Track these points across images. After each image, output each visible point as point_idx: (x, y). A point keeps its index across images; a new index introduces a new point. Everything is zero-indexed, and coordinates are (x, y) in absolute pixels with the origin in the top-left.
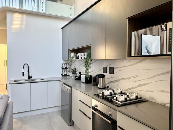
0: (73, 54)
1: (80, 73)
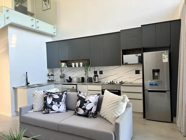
1: (69, 77)
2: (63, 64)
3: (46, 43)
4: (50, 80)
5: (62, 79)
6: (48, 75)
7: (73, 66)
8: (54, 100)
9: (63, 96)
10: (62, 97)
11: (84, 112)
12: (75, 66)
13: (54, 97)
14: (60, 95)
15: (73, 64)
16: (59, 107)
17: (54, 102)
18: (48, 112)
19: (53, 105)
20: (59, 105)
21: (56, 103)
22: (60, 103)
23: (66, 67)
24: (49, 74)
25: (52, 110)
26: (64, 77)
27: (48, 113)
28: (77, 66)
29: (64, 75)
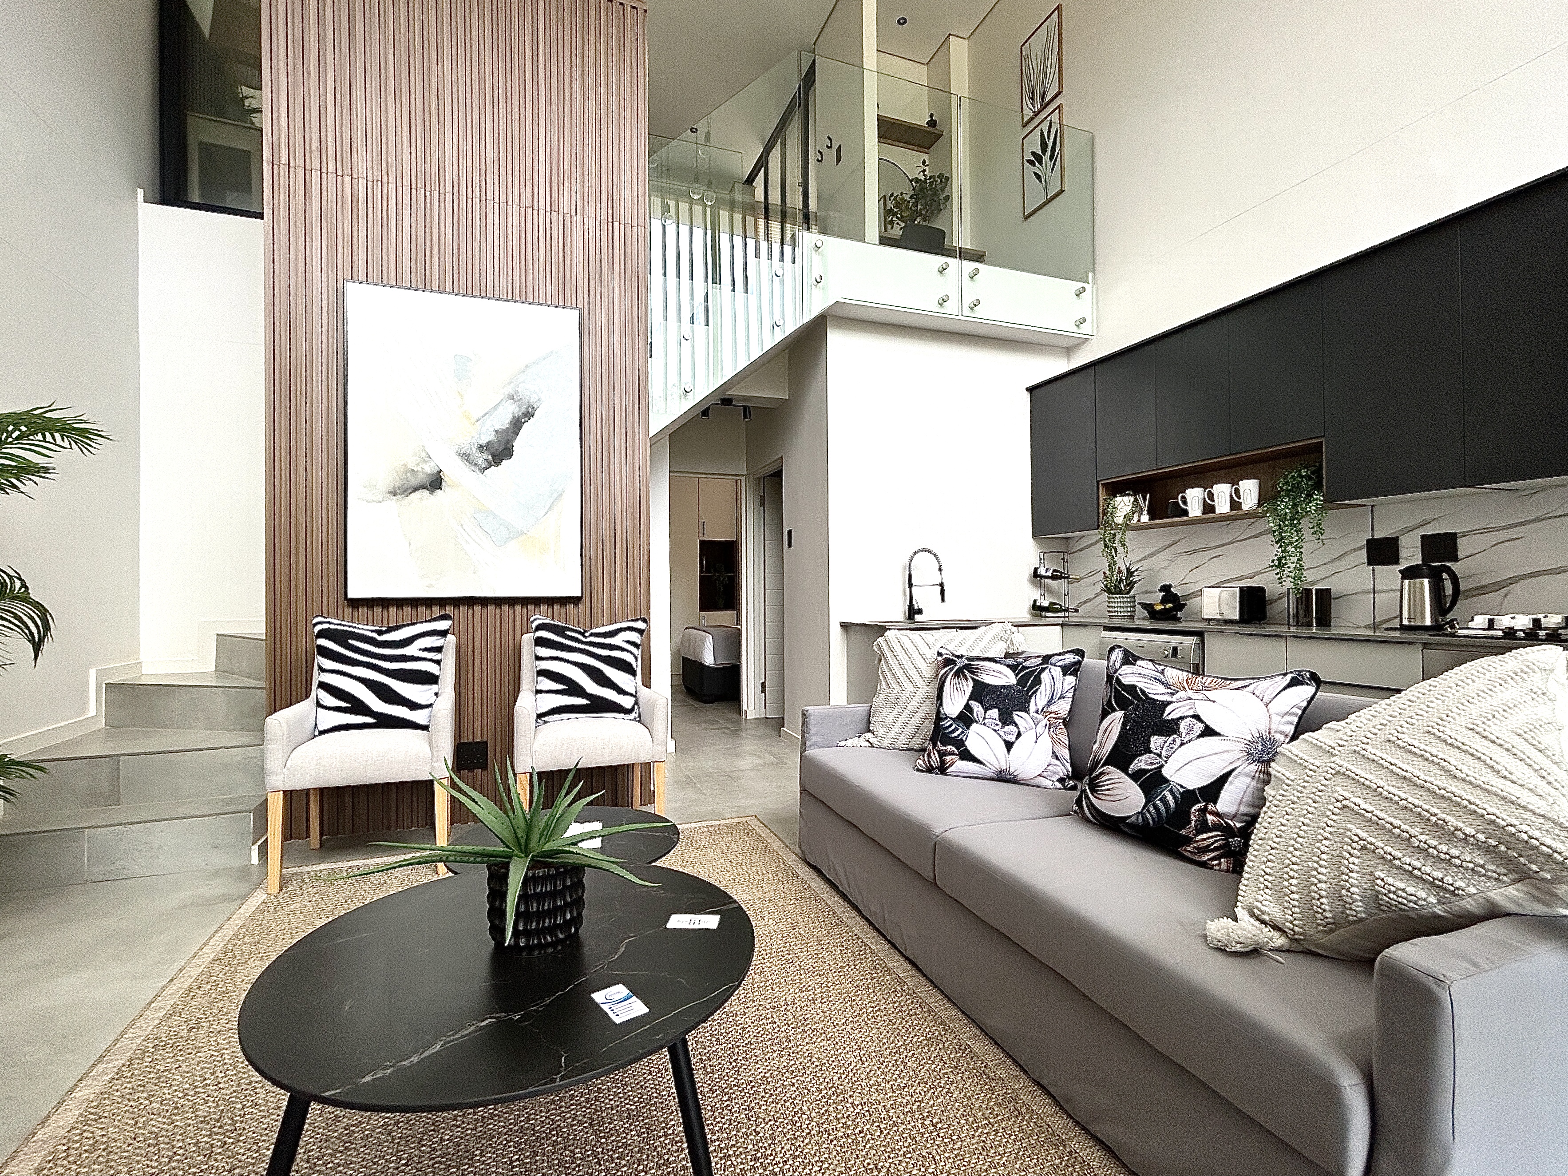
0: (1126, 498)
1: (1166, 588)
2: (1123, 504)
3: (1031, 390)
4: (1046, 604)
5: (1118, 598)
6: (1036, 574)
7: (1195, 510)
8: (981, 692)
9: (1045, 676)
10: (1038, 681)
11: (1149, 800)
12: (1209, 508)
13: (987, 679)
14: (1024, 668)
15: (1194, 497)
16: (1009, 745)
17: (977, 708)
18: (943, 762)
19: (974, 726)
20: (1011, 728)
21: (994, 713)
22: (1020, 717)
23: (1145, 518)
24: (1042, 571)
25: (967, 756)
26: (1131, 585)
27: (942, 769)
28: (1223, 507)
29: (1130, 573)
